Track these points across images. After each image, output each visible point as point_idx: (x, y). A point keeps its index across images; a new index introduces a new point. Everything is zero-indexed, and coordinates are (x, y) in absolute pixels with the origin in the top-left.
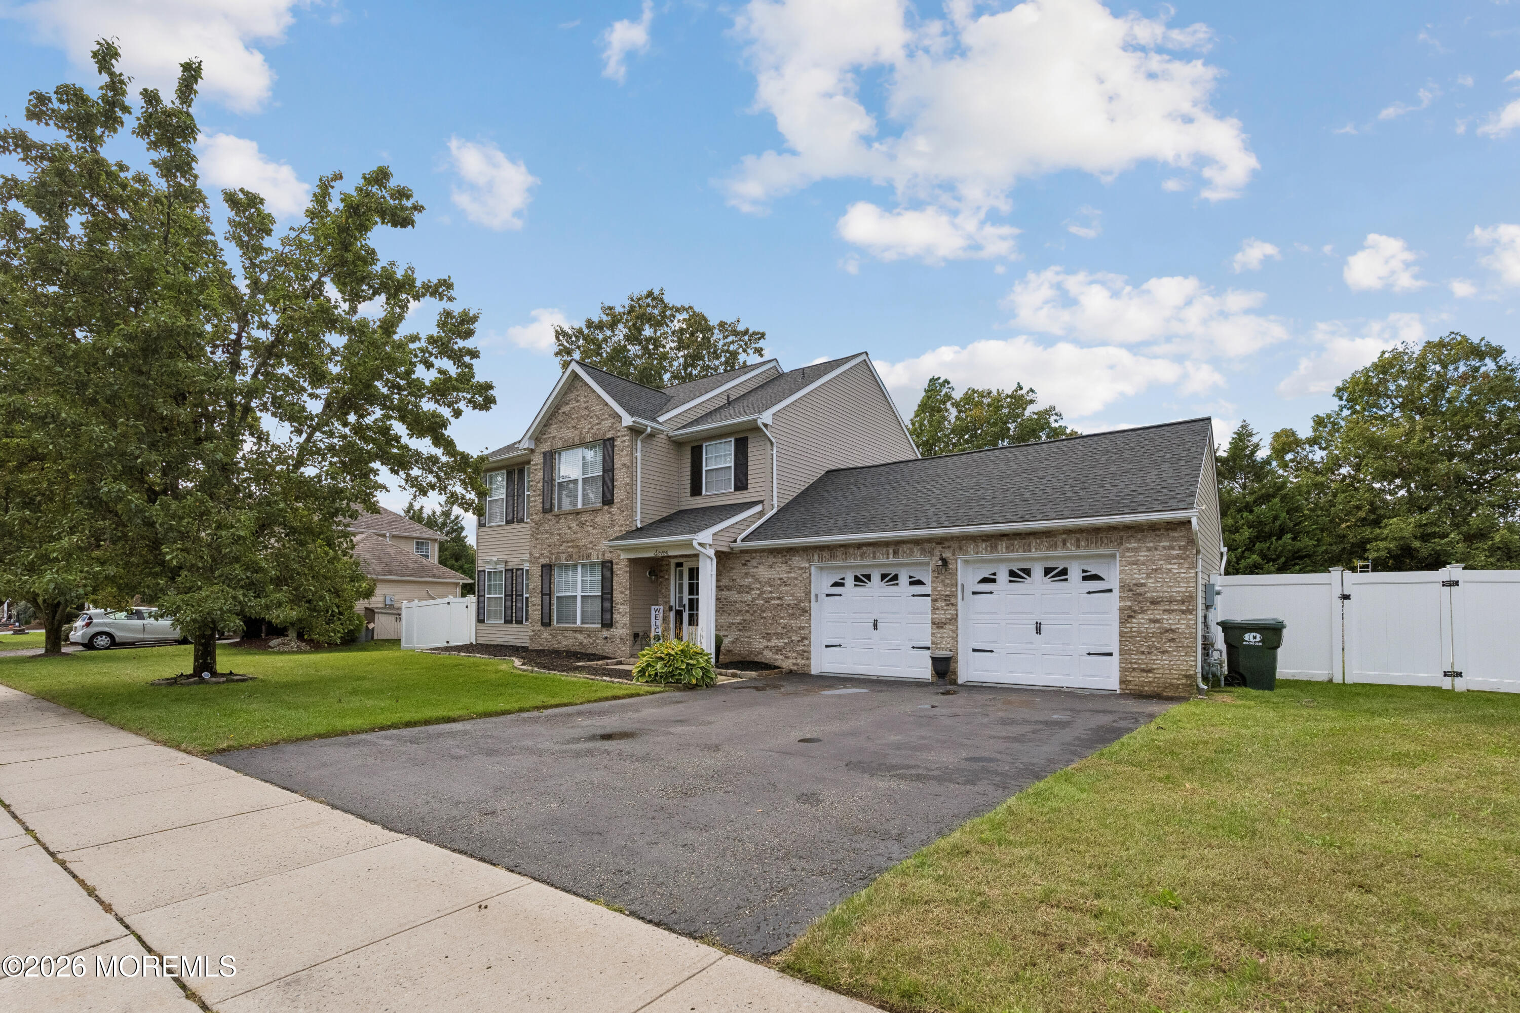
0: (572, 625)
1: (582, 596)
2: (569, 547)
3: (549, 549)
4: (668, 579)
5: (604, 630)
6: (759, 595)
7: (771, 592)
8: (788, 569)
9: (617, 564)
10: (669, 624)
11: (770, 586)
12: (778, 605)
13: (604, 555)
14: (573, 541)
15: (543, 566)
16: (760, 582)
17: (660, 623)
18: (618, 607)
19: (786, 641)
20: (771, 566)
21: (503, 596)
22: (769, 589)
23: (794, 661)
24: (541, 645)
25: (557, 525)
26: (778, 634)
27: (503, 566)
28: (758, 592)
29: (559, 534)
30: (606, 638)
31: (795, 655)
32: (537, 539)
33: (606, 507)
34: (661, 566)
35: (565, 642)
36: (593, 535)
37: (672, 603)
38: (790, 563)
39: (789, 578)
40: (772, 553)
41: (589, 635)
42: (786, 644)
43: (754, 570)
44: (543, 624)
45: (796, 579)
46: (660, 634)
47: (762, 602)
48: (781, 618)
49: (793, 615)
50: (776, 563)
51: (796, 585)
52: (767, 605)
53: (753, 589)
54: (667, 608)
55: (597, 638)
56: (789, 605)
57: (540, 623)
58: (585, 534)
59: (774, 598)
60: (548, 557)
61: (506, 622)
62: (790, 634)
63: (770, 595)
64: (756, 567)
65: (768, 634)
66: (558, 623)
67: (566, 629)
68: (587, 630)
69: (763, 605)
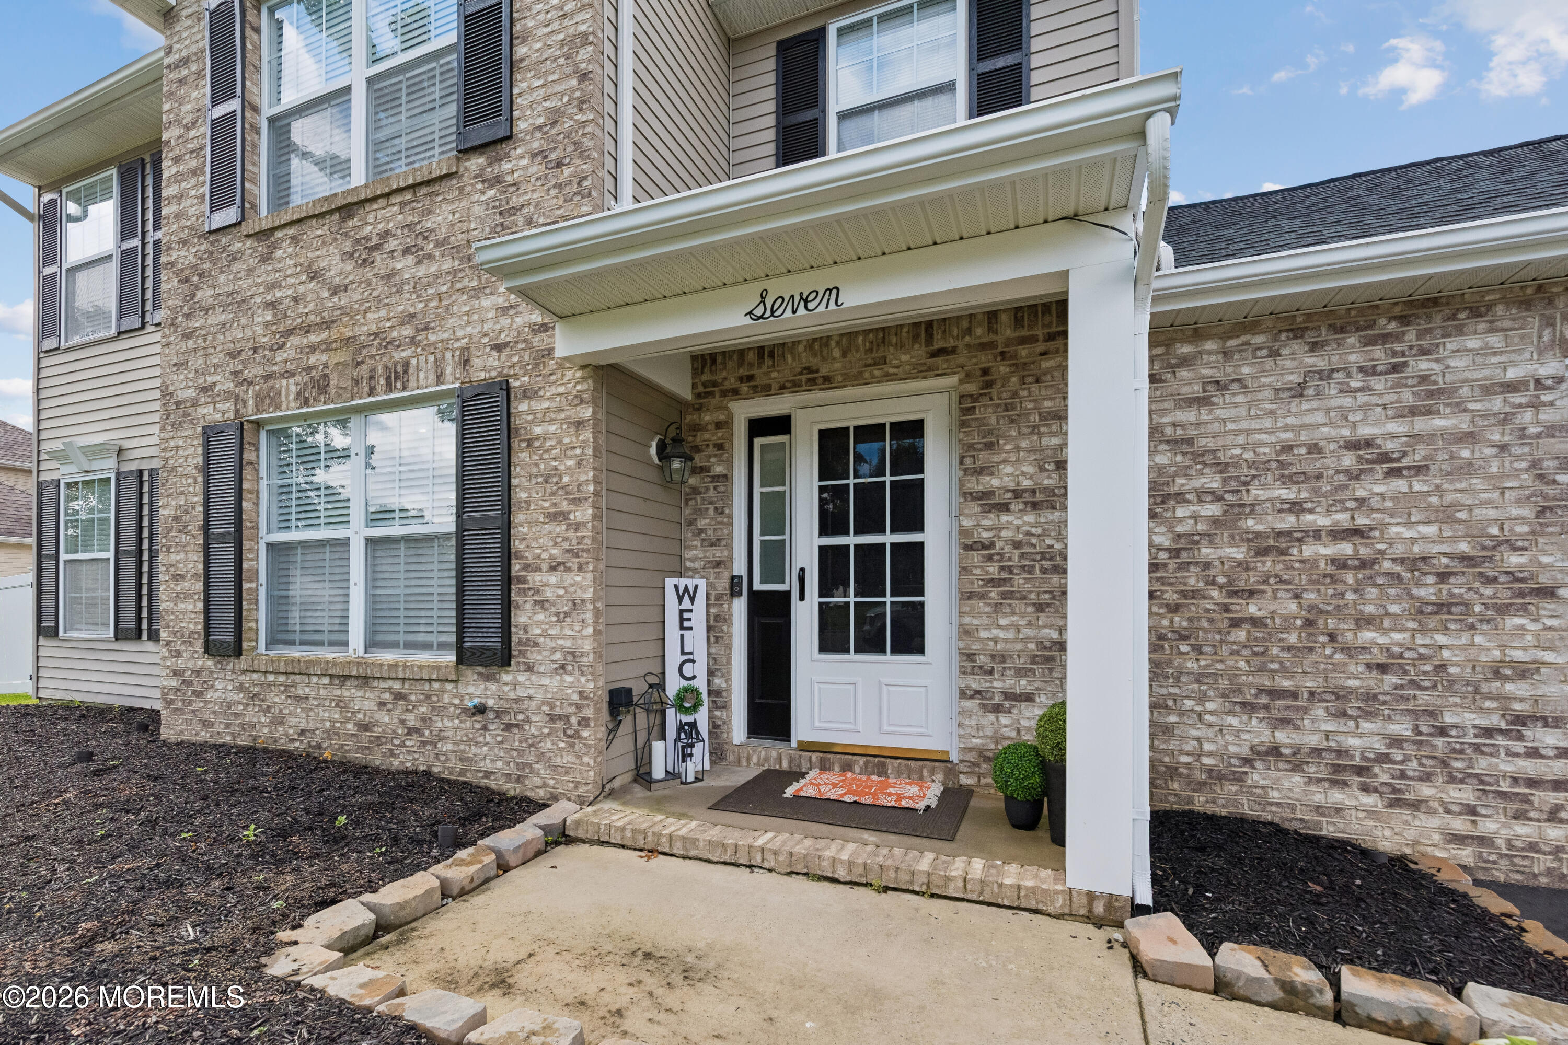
0: (328, 654)
1: (371, 542)
2: (313, 349)
3: (231, 367)
4: (725, 478)
5: (470, 674)
6: (1216, 522)
7: (1296, 507)
8: (1408, 397)
9: (528, 394)
10: (729, 647)
11: (1288, 480)
12: (1340, 563)
13: (466, 362)
14: (327, 324)
15: (210, 433)
16: (1222, 468)
17: (697, 641)
18: (536, 579)
19: (1402, 728)
20: (1298, 392)
21: (111, 554)
22: (1285, 493)
23: (1460, 825)
24: (206, 724)
25: (265, 273)
26: (1342, 695)
27: (111, 463)
28: (1213, 509)
29: (272, 305)
30: (481, 710)
31: (1465, 794)
32: (187, 336)
33: (476, 162)
34: (697, 428)
35: (297, 719)
36: (418, 286)
37: (739, 568)
38: (1424, 365)
39: (1415, 438)
40: (1297, 332)
41: (399, 696)
42: (1396, 741)
43: (1188, 416)
44: (209, 649)
45: (1470, 437)
46: (701, 684)
47: (1238, 553)
48: (1364, 622)
49: (1441, 607)
50: (1326, 375)
51: (1467, 469)
52: (1268, 564)
53: (1180, 498)
54: (723, 585)
55: (438, 710)
56: (1419, 563)
57: (199, 645)
58: (381, 288)
59: (1317, 534)
60: (228, 395)
61: (118, 637)
62: (1424, 699)
63: (1289, 522)
64: (1202, 401)
65: (1276, 693)
66: (272, 642)
67: (303, 670)
68: (392, 672)
69: (1243, 565)
